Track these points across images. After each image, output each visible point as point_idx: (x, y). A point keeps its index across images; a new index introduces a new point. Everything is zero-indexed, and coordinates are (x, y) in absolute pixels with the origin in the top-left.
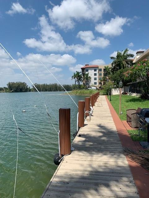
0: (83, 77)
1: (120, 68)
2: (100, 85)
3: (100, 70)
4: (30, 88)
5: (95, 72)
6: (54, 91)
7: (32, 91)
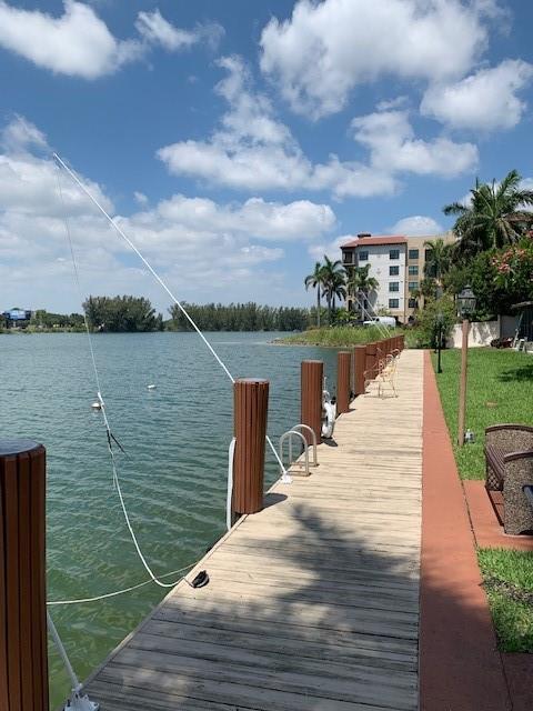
0: (346, 279)
1: (486, 246)
2: (410, 312)
3: (414, 254)
4: (164, 320)
5: (394, 263)
6: (247, 329)
7: (170, 329)
